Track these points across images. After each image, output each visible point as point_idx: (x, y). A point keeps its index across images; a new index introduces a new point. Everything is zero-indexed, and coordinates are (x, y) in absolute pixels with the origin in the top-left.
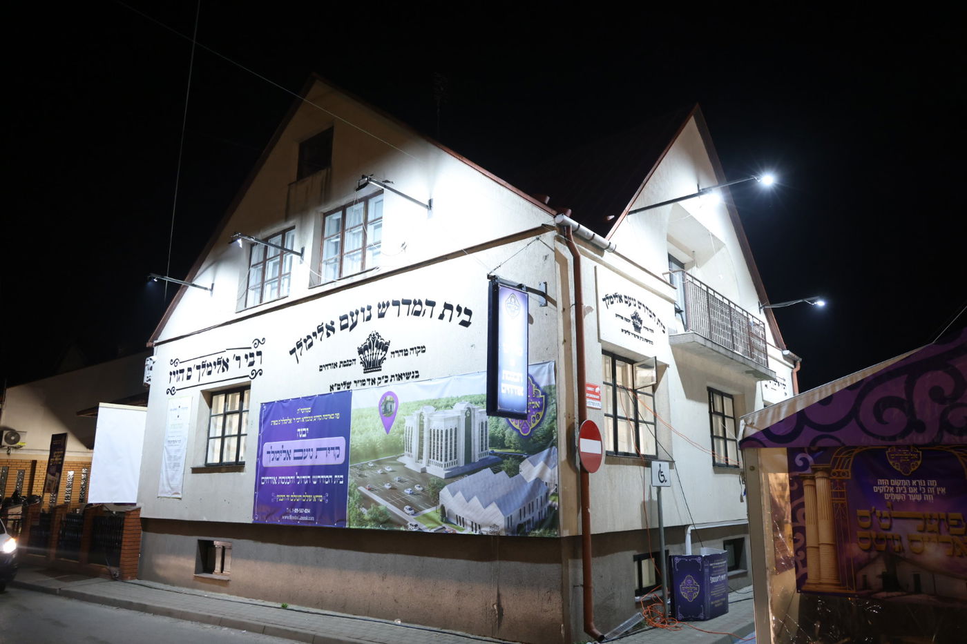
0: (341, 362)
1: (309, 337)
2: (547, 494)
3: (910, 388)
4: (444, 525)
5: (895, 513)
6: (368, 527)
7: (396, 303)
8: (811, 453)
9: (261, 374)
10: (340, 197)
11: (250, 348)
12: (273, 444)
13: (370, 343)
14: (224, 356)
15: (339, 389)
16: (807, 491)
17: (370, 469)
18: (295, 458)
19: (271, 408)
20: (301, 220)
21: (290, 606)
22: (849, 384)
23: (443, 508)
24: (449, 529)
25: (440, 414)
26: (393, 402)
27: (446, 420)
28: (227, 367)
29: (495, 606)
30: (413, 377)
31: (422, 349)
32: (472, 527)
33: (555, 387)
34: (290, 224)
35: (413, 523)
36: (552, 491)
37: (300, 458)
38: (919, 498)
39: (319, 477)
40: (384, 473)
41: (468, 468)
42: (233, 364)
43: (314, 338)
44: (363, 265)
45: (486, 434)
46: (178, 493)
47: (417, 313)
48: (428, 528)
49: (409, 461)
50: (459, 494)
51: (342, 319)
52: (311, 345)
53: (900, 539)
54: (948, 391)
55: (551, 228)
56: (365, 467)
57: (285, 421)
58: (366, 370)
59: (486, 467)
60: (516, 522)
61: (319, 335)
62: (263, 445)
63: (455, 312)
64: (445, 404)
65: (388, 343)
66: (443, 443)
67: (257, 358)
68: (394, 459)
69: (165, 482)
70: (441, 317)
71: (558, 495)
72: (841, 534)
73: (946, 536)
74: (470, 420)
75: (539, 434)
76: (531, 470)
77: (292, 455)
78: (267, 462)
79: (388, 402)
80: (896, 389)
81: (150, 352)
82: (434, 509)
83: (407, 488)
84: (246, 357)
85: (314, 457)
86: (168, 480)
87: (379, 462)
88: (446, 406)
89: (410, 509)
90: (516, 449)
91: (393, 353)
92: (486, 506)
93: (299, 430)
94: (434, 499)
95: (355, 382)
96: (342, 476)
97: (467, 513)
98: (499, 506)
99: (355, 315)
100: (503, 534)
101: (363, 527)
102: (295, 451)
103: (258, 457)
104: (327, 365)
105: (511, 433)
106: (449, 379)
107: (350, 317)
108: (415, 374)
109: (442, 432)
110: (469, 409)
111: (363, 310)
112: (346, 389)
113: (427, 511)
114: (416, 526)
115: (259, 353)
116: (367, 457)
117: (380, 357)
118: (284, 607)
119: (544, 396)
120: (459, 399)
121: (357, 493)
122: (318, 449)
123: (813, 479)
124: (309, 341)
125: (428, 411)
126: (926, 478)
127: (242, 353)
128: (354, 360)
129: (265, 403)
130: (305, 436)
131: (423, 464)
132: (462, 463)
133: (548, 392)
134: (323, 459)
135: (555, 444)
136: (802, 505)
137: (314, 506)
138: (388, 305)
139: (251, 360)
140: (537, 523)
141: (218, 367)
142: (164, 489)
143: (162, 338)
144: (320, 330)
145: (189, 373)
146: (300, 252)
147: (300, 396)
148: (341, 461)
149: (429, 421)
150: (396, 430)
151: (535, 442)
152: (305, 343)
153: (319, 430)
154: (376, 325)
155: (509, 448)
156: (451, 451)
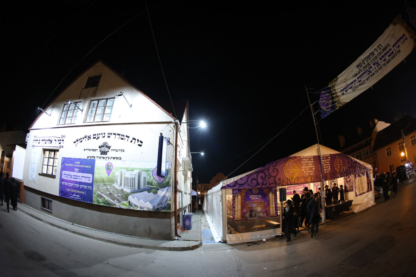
0: (92, 149)
1: (81, 139)
2: (167, 200)
3: (257, 176)
4: (130, 207)
5: (253, 202)
6: (101, 205)
7: (115, 134)
8: (237, 190)
9: (63, 147)
10: (99, 96)
11: (60, 138)
12: (66, 172)
13: (104, 145)
14: (51, 139)
15: (91, 158)
16: (236, 199)
17: (102, 186)
18: (74, 178)
19: (66, 159)
20: (84, 100)
21: (75, 224)
22: (246, 175)
23: (129, 202)
24: (131, 208)
25: (129, 172)
26: (111, 166)
27: (131, 175)
28: (52, 142)
29: (148, 230)
30: (119, 159)
31: (123, 151)
32: (140, 208)
33: (171, 169)
34: (80, 101)
35: (118, 205)
36: (169, 199)
37: (76, 178)
38: (257, 199)
39: (82, 186)
40: (107, 188)
41: (139, 190)
42: (53, 141)
43: (83, 139)
44: (102, 119)
45: (146, 181)
46: (34, 180)
47: (122, 139)
48: (123, 207)
49: (117, 186)
50: (136, 198)
51: (94, 135)
52: (81, 141)
53: (253, 207)
54: (264, 177)
55: (173, 123)
56: (100, 185)
57: (70, 165)
58: (101, 154)
59: (146, 191)
60: (156, 207)
61: (85, 139)
62: (62, 171)
63: (137, 141)
64: (131, 169)
65: (110, 147)
66: (130, 182)
67: (62, 142)
68: (111, 184)
69: (31, 176)
70: (131, 142)
71: (171, 200)
72: (243, 207)
73: (261, 206)
74: (140, 176)
75: (165, 182)
76: (162, 193)
77: (72, 177)
78: (64, 177)
79: (109, 165)
80: (255, 176)
81: (29, 132)
82: (126, 201)
83: (115, 194)
84: (58, 140)
85: (81, 179)
86: (31, 175)
87: (105, 185)
88: (131, 170)
89: (117, 201)
90: (156, 186)
91: (112, 150)
92: (145, 202)
93: (75, 169)
94: (126, 198)
95: (97, 157)
96: (91, 187)
97: (139, 204)
98: (150, 203)
99: (99, 135)
100: (152, 211)
101: (100, 204)
102: (74, 176)
103: (60, 175)
104: (87, 149)
105: (155, 182)
106: (132, 162)
107: (97, 135)
108: (120, 158)
109: (129, 178)
110: (140, 172)
111: (102, 134)
112: (93, 159)
113: (123, 202)
114: (119, 206)
115: (63, 140)
116: (100, 182)
117: (107, 150)
118: (73, 224)
119: (167, 172)
120: (136, 169)
121: (96, 193)
122: (82, 177)
123: (238, 196)
124: (81, 140)
125: (124, 171)
126: (259, 195)
127: (57, 139)
128: (97, 150)
129: (64, 158)
130: (77, 171)
131: (122, 187)
132: (137, 189)
133: (168, 170)
134: (84, 180)
135: (170, 186)
136: (235, 202)
137: (81, 195)
138: (112, 134)
139: (60, 142)
140: (163, 208)
141: (49, 142)
142: (30, 178)
143: (33, 128)
144: (86, 137)
145: (39, 142)
146: (82, 110)
147: (76, 157)
148: (91, 182)
149: (124, 174)
150: (112, 175)
151: (163, 185)
152: (80, 140)
153: (82, 170)
154: (106, 140)
155: (154, 186)
156: (132, 184)
